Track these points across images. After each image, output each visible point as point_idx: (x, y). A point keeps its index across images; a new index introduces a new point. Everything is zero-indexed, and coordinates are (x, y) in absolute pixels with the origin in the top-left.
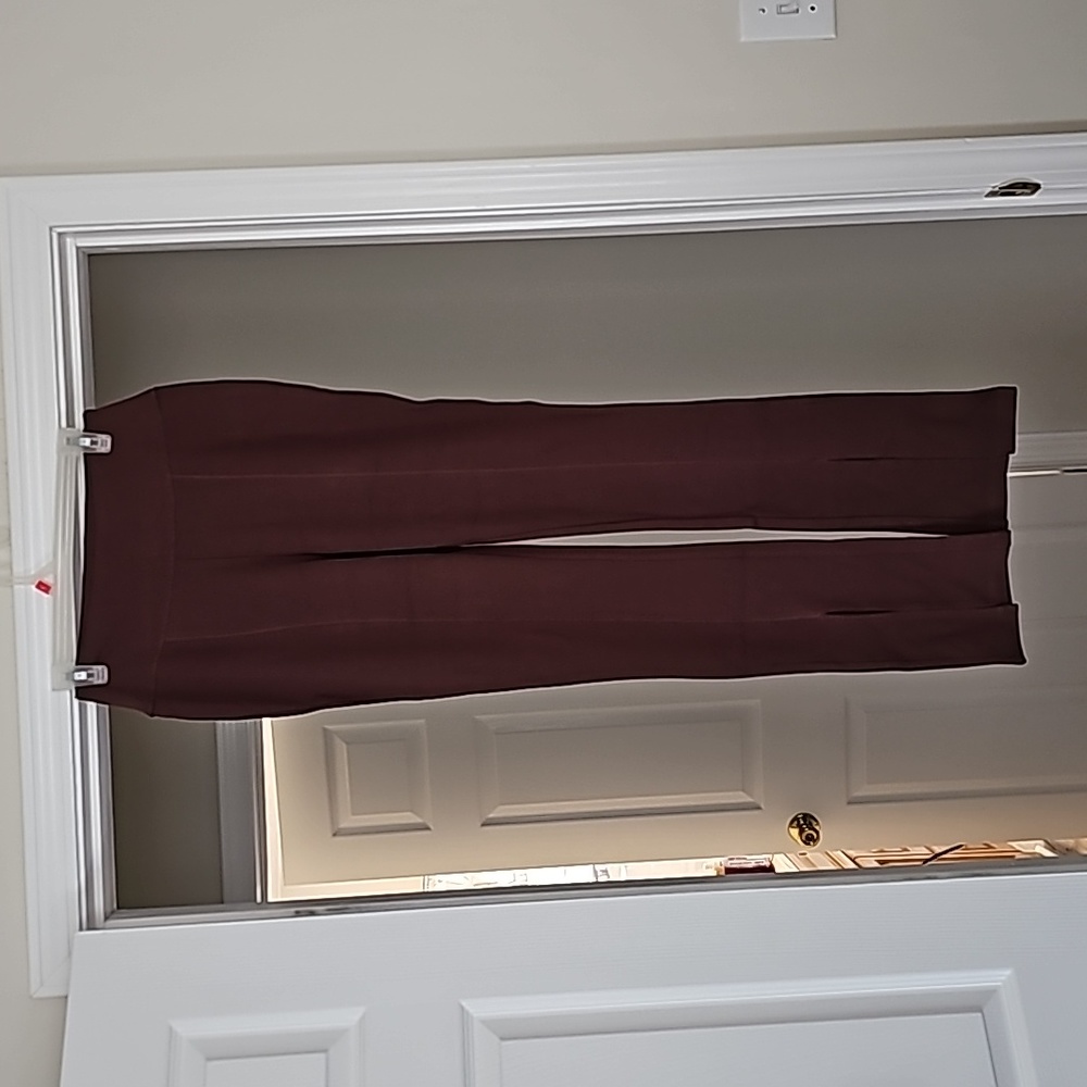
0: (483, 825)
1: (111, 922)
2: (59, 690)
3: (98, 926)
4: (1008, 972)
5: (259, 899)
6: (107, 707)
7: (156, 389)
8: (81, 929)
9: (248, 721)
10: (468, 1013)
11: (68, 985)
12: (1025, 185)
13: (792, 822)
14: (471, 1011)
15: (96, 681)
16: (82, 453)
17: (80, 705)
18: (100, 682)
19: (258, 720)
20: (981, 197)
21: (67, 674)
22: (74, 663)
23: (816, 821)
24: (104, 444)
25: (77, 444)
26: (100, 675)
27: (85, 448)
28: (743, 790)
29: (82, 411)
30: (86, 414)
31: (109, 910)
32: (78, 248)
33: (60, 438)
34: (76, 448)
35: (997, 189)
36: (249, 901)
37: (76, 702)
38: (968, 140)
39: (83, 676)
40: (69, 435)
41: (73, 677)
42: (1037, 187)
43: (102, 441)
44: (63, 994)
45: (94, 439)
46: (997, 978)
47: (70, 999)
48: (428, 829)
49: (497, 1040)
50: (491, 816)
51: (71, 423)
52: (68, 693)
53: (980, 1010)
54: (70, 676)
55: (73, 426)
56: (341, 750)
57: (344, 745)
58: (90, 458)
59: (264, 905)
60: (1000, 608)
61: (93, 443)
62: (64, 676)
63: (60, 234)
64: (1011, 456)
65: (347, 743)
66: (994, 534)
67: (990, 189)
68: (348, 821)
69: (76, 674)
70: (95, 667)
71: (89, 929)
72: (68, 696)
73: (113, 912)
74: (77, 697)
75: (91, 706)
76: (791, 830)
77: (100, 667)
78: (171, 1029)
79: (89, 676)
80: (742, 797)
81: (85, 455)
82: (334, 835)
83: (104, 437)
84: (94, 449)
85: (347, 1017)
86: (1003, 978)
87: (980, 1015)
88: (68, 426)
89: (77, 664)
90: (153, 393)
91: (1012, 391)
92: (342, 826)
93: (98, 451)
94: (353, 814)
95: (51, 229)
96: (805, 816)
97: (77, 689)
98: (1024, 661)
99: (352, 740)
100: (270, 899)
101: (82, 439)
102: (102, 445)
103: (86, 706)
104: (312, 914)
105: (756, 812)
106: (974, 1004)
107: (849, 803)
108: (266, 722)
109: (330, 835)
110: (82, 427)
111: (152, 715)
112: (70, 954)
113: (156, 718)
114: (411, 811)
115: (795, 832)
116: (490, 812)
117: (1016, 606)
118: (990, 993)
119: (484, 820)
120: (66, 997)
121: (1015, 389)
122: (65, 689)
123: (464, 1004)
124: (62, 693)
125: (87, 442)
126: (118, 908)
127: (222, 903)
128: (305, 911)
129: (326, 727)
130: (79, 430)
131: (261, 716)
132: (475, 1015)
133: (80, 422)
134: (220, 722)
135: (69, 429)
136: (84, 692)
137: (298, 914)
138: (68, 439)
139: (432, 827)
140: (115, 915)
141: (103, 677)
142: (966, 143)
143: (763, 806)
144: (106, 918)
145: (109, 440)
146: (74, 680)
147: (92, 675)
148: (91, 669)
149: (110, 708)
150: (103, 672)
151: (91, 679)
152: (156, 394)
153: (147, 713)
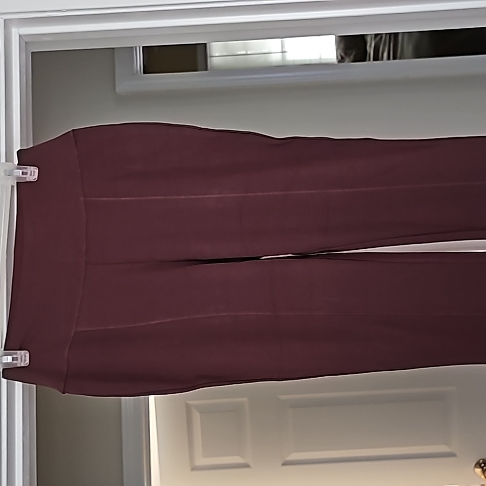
0: (283, 465)
7: (73, 130)
13: (476, 465)
15: (20, 364)
16: (15, 182)
18: (23, 364)
22: (3, 349)
24: (32, 174)
25: (12, 174)
26: (23, 358)
27: (18, 178)
29: (17, 150)
34: (11, 178)
39: (8, 359)
40: (7, 168)
41: (1, 360)
43: (31, 172)
45: (25, 171)
48: (249, 466)
50: (288, 459)
51: (8, 159)
55: (10, 161)
56: (197, 417)
57: (198, 414)
61: (23, 173)
65: (200, 413)
68: (201, 461)
69: (4, 358)
70: (19, 352)
74: (5, 377)
75: (18, 385)
76: (476, 470)
77: (23, 352)
79: (14, 359)
81: (18, 183)
82: (192, 470)
83: (32, 168)
84: (26, 178)
88: (7, 162)
89: (5, 350)
92: (197, 464)
93: (28, 180)
94: (204, 457)
97: (4, 370)
99: (203, 410)
101: (16, 171)
102: (31, 175)
108: (152, 398)
109: (190, 470)
110: (16, 162)
111: (64, 393)
113: (66, 394)
114: (238, 455)
115: (478, 471)
119: (284, 461)
125: (20, 173)
129: (190, 402)
130: (14, 164)
133: (15, 159)
135: (6, 164)
136: (9, 373)
138: (5, 172)
141: (25, 361)
145: (37, 171)
146: (2, 363)
147: (17, 359)
148: (16, 354)
149: (36, 387)
150: (25, 356)
151: (15, 362)
152: (73, 134)
153: (60, 391)
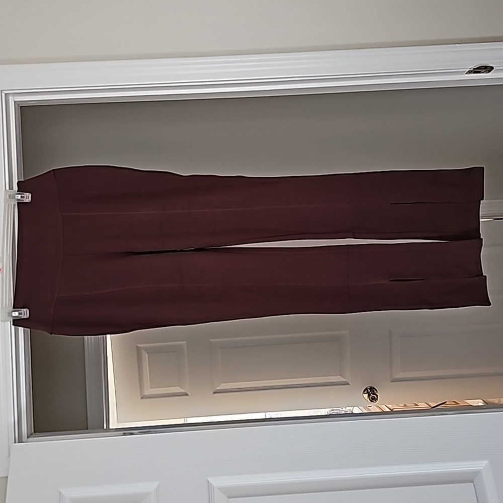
0: (214, 393)
1: (30, 439)
2: (4, 321)
3: (24, 441)
4: (486, 462)
5: (105, 428)
6: (29, 330)
7: (53, 170)
8: (15, 442)
9: (100, 336)
10: (211, 484)
11: (8, 471)
12: (486, 67)
13: (364, 391)
14: (213, 483)
15: (23, 317)
16: (17, 202)
17: (15, 328)
18: (25, 317)
19: (104, 336)
20: (464, 74)
21: (9, 313)
22: (12, 307)
23: (376, 390)
24: (27, 198)
25: (14, 197)
26: (25, 313)
27: (18, 200)
28: (341, 375)
29: (17, 181)
30: (19, 183)
31: (29, 433)
32: (15, 102)
33: (5, 195)
34: (13, 200)
35: (472, 69)
36: (101, 428)
37: (13, 327)
38: (457, 45)
39: (16, 314)
40: (10, 193)
42: (492, 68)
43: (27, 196)
44: (5, 475)
45: (23, 195)
46: (481, 465)
47: (9, 478)
48: (187, 395)
49: (227, 498)
50: (218, 388)
52: (9, 322)
53: (472, 482)
54: (10, 314)
55: (12, 189)
56: (145, 356)
57: (147, 354)
58: (21, 205)
59: (108, 430)
60: (477, 278)
61: (21, 197)
62: (7, 314)
63: (6, 94)
64: (482, 201)
65: (148, 353)
66: (474, 240)
67: (469, 70)
68: (148, 391)
69: (13, 313)
70: (22, 309)
71: (19, 442)
72: (9, 324)
73: (31, 434)
74: (13, 325)
75: (21, 329)
76: (364, 395)
77: (25, 310)
78: (60, 493)
79: (19, 314)
80: (340, 379)
81: (18, 203)
82: (142, 398)
83: (27, 194)
84: (23, 200)
85: (150, 487)
86: (483, 465)
87: (472, 484)
88: (10, 189)
89: (14, 308)
90: (52, 172)
91: (482, 169)
92: (145, 394)
93: (25, 201)
94: (151, 388)
95: (1, 92)
96: (371, 388)
97: (13, 320)
98: (490, 304)
99: (150, 351)
100: (111, 427)
101: (17, 195)
102: (26, 198)
103: (18, 329)
104: (132, 434)
105: (347, 386)
106: (469, 478)
107: (392, 381)
108: (108, 336)
109: (140, 398)
110: (17, 189)
111: (51, 334)
112: (9, 456)
113: (53, 335)
114: (179, 386)
115: (366, 396)
116: (217, 387)
117: (485, 276)
118: (477, 473)
119: (214, 390)
120: (7, 477)
121: (483, 168)
122: (8, 321)
123: (209, 479)
124: (6, 323)
125: (19, 197)
126: (34, 432)
127: (87, 429)
128: (128, 433)
129: (138, 345)
130: (15, 191)
131: (106, 334)
132: (215, 485)
133: (15, 188)
134: (86, 337)
135: (10, 190)
136: (17, 322)
137: (125, 434)
138: (10, 196)
139: (189, 394)
140: (32, 436)
141: (27, 314)
142: (456, 46)
143: (350, 383)
144: (28, 437)
145: (30, 196)
146: (12, 316)
147: (21, 314)
148: (21, 310)
149: (30, 330)
150: (27, 312)
151: (20, 316)
152: (54, 173)
153: (49, 333)
